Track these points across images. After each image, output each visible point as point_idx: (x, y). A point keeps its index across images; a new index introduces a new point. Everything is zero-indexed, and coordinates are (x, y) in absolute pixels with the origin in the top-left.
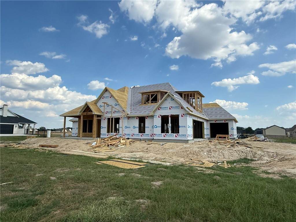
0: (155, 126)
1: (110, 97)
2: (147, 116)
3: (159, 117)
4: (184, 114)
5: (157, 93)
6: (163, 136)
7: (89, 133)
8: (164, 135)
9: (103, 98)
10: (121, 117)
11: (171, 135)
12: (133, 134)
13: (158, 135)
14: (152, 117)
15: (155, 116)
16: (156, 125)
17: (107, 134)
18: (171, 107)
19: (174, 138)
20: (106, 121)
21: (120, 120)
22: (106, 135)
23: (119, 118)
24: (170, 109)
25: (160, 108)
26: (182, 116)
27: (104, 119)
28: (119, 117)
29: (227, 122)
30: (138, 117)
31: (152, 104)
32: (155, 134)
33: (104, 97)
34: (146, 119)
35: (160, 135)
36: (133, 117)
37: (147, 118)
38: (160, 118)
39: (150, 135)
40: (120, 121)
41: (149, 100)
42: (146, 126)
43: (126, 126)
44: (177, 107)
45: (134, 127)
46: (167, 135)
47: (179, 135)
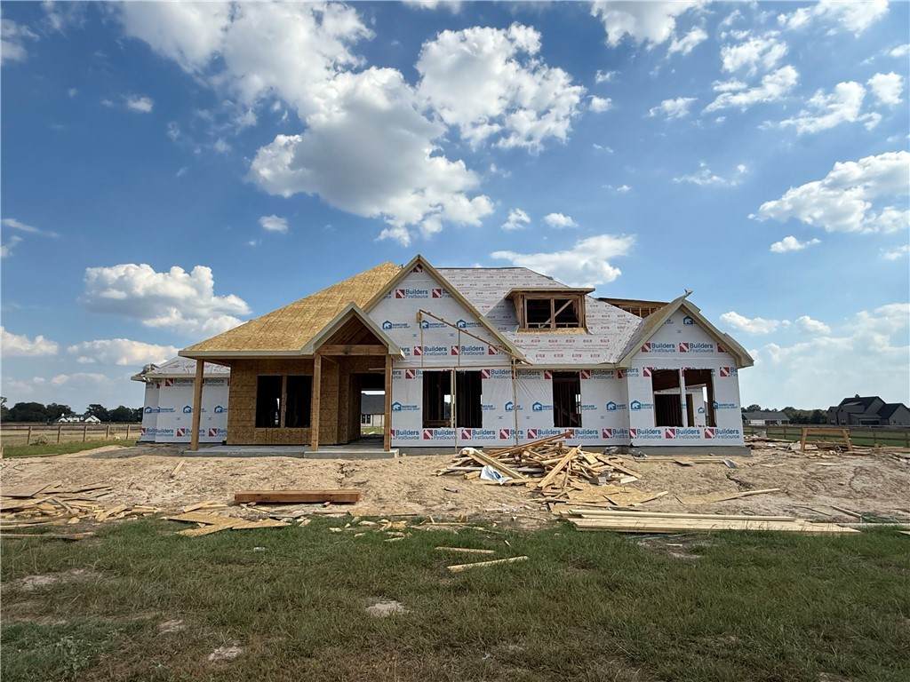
0: (636, 405)
1: (435, 296)
2: (588, 371)
3: (646, 374)
4: (727, 369)
5: (577, 297)
8: (667, 433)
9: (398, 296)
10: (488, 371)
11: (693, 432)
12: (534, 431)
13: (647, 432)
15: (631, 370)
16: (635, 402)
17: (422, 431)
18: (686, 345)
19: (702, 441)
20: (418, 385)
21: (483, 380)
22: (421, 435)
24: (682, 350)
25: (649, 345)
26: (722, 374)
27: (408, 376)
28: (479, 369)
30: (549, 371)
31: (560, 330)
32: (634, 431)
33: (402, 291)
34: (582, 381)
35: (653, 432)
36: (532, 372)
37: (584, 377)
38: (650, 379)
40: (485, 384)
41: (550, 317)
42: (583, 403)
43: (510, 403)
44: (706, 346)
45: (537, 406)
46: (678, 432)
47: (718, 431)
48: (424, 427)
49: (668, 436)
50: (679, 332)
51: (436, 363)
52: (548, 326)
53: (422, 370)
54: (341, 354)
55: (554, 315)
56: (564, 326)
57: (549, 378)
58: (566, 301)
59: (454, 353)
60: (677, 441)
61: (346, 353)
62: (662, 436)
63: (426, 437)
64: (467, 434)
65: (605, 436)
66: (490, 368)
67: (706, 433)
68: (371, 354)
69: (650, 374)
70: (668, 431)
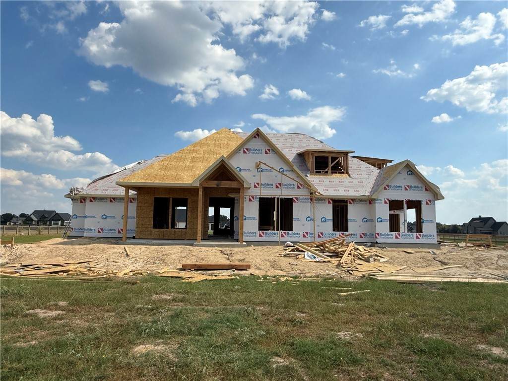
0: (379, 220)
1: (266, 153)
2: (352, 200)
3: (386, 202)
4: (430, 201)
6: (394, 236)
9: (245, 152)
10: (296, 198)
11: (410, 235)
12: (322, 233)
13: (385, 235)
15: (378, 200)
16: (379, 218)
17: (258, 232)
18: (408, 186)
19: (415, 241)
20: (256, 204)
21: (294, 203)
22: (258, 235)
23: (292, 199)
24: (406, 189)
25: (388, 186)
26: (427, 203)
27: (250, 200)
28: (291, 197)
30: (331, 199)
32: (378, 234)
33: (247, 149)
34: (349, 205)
35: (388, 235)
36: (321, 199)
37: (350, 203)
38: (388, 205)
39: (359, 236)
40: (295, 206)
42: (349, 218)
43: (309, 217)
44: (419, 187)
45: (324, 219)
46: (402, 235)
47: (423, 235)
48: (260, 229)
49: (397, 237)
50: (405, 179)
51: (267, 193)
52: (327, 172)
53: (258, 197)
54: (215, 186)
55: (330, 166)
57: (330, 203)
59: (277, 187)
60: (401, 240)
61: (218, 185)
62: (392, 238)
63: (260, 236)
64: (284, 234)
65: (361, 237)
66: (298, 197)
67: (417, 236)
68: (232, 187)
69: (388, 202)
70: (397, 235)
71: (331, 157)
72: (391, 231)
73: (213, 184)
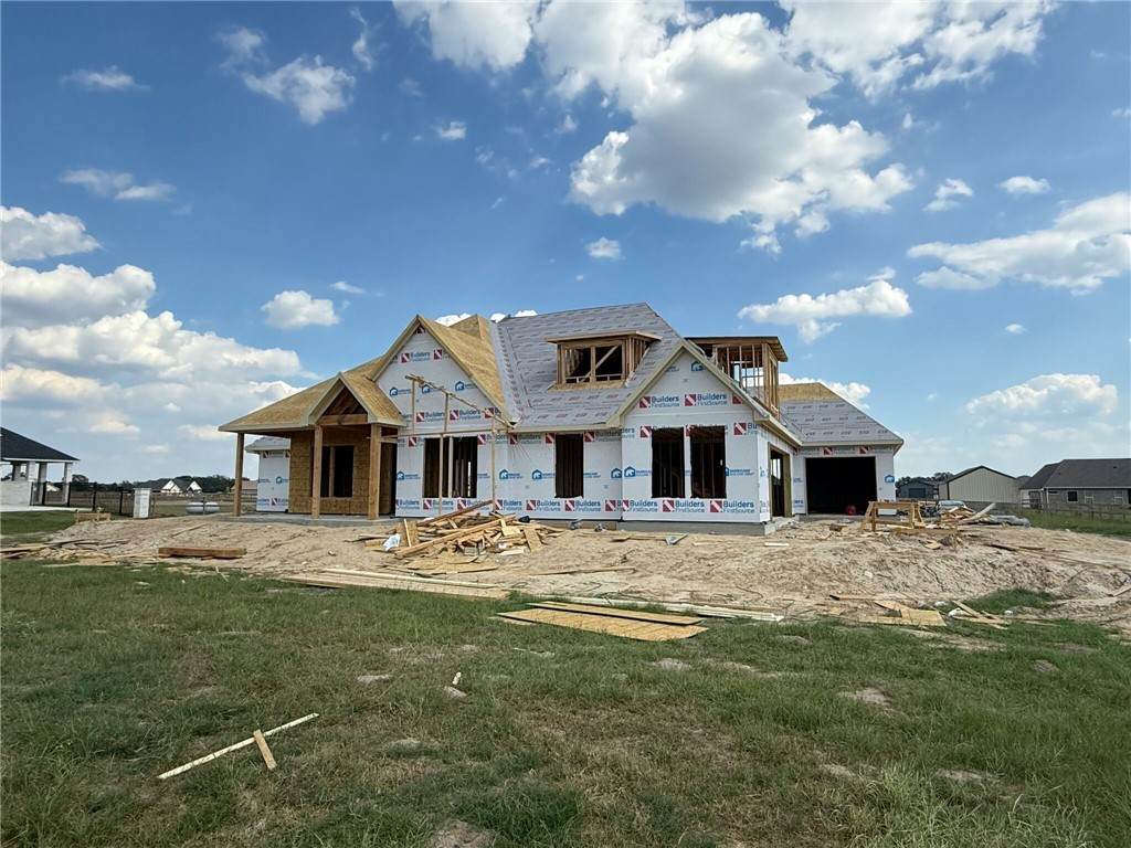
0: (630, 472)
1: (436, 357)
2: (592, 433)
3: (643, 435)
4: (743, 425)
5: (620, 343)
7: (339, 499)
8: (664, 506)
9: (404, 360)
10: (483, 436)
11: (695, 504)
12: (533, 502)
13: (641, 503)
14: (616, 434)
15: (626, 430)
16: (630, 468)
17: (423, 501)
18: (693, 397)
19: (708, 516)
20: (420, 450)
21: (479, 446)
22: (421, 506)
24: (688, 403)
25: (648, 399)
26: (737, 432)
27: (411, 444)
28: (474, 435)
29: (871, 455)
30: (552, 434)
31: (604, 385)
32: (626, 502)
33: (407, 355)
34: (585, 443)
35: (649, 504)
36: (533, 435)
37: (589, 440)
38: (649, 440)
39: (603, 507)
40: (482, 452)
41: (589, 369)
42: (586, 470)
43: (505, 471)
44: (717, 397)
45: (537, 474)
46: (678, 504)
47: (727, 504)
48: (425, 496)
49: (666, 509)
50: (686, 381)
51: (434, 429)
52: (587, 380)
53: (423, 437)
55: (594, 366)
56: (605, 379)
57: (550, 442)
58: (610, 348)
59: (452, 418)
60: (675, 515)
61: (340, 423)
62: (659, 509)
65: (608, 509)
66: (485, 433)
68: (360, 423)
69: (649, 434)
70: (666, 503)
71: (597, 349)
72: (656, 494)
73: (333, 421)
